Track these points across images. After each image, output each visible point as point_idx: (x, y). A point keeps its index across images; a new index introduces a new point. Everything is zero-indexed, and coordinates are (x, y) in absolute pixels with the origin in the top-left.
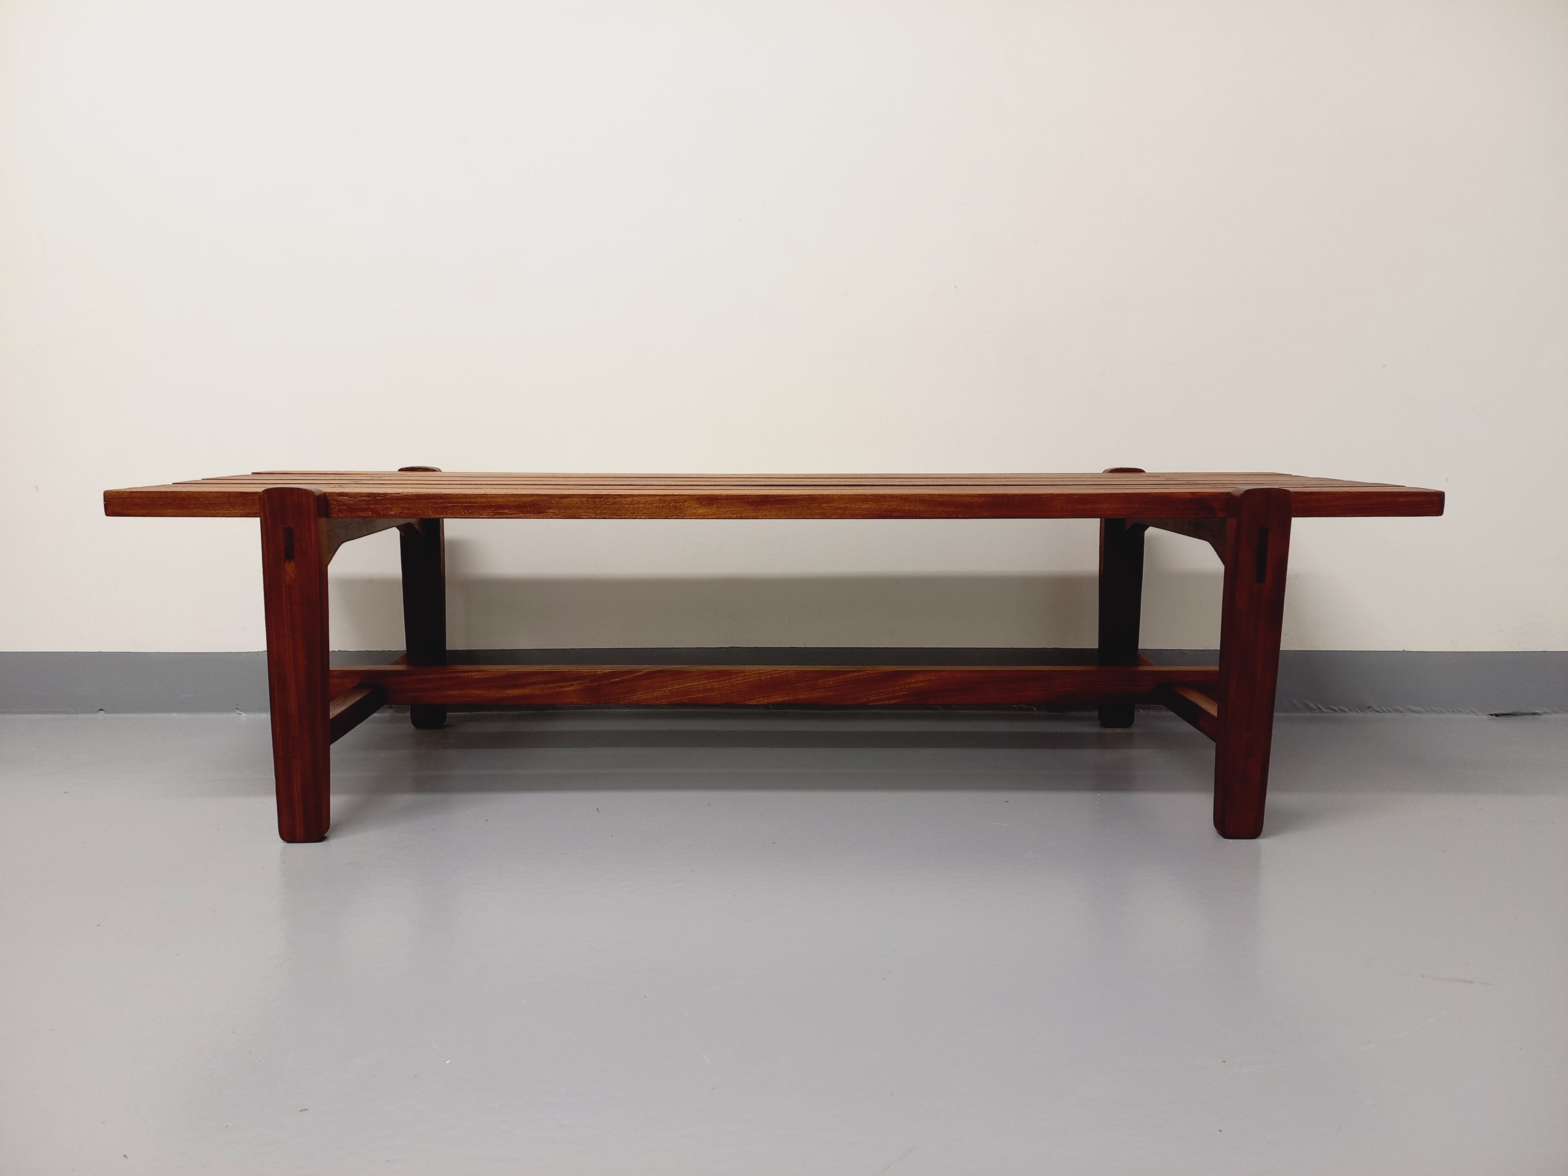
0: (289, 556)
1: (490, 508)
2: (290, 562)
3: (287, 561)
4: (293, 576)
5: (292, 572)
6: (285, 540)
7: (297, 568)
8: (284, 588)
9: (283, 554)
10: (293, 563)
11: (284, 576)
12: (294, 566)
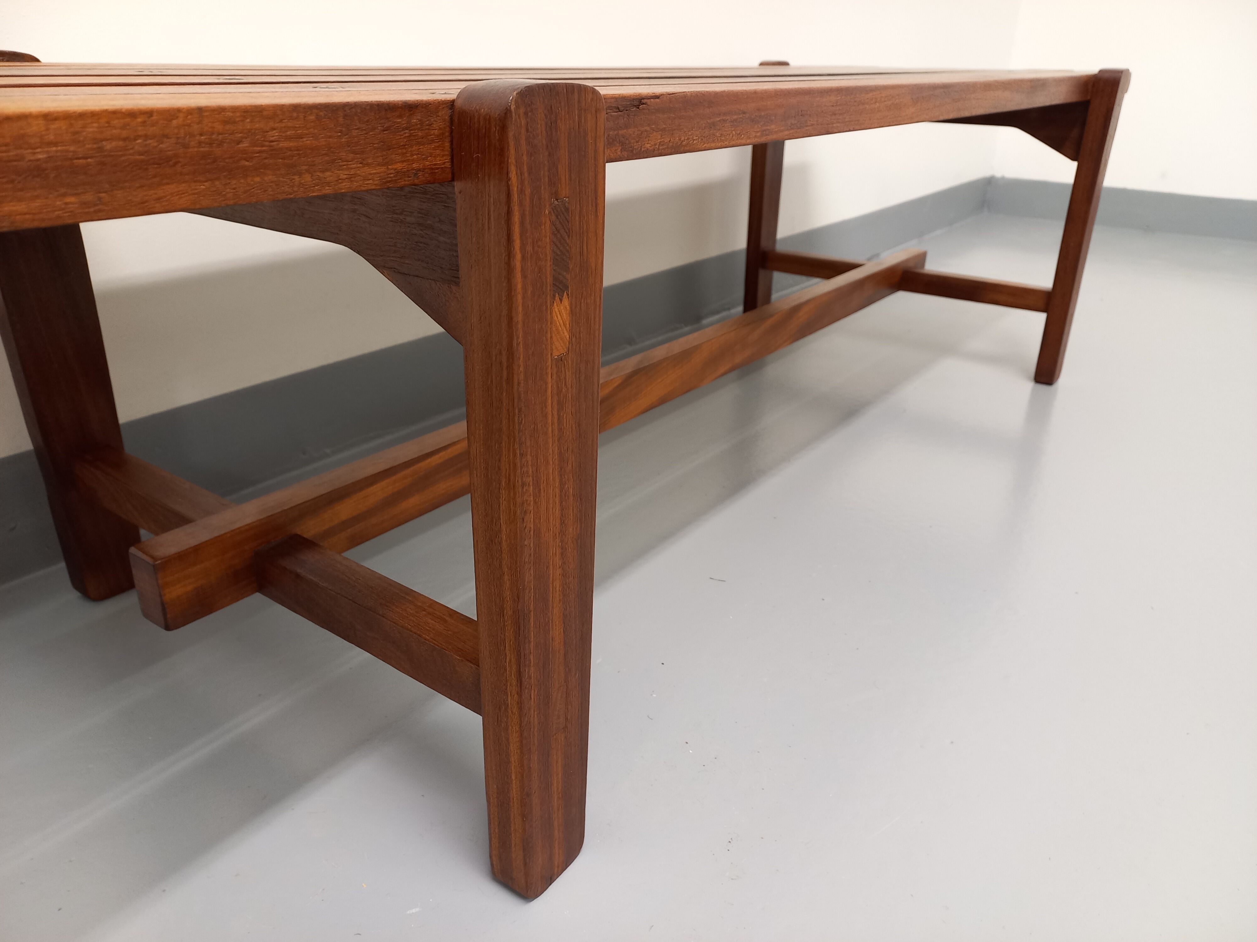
0: (560, 287)
2: (561, 300)
3: (557, 297)
4: (567, 335)
5: (565, 325)
6: (553, 242)
7: (572, 312)
8: (549, 370)
9: (550, 280)
10: (566, 302)
11: (551, 337)
12: (568, 307)
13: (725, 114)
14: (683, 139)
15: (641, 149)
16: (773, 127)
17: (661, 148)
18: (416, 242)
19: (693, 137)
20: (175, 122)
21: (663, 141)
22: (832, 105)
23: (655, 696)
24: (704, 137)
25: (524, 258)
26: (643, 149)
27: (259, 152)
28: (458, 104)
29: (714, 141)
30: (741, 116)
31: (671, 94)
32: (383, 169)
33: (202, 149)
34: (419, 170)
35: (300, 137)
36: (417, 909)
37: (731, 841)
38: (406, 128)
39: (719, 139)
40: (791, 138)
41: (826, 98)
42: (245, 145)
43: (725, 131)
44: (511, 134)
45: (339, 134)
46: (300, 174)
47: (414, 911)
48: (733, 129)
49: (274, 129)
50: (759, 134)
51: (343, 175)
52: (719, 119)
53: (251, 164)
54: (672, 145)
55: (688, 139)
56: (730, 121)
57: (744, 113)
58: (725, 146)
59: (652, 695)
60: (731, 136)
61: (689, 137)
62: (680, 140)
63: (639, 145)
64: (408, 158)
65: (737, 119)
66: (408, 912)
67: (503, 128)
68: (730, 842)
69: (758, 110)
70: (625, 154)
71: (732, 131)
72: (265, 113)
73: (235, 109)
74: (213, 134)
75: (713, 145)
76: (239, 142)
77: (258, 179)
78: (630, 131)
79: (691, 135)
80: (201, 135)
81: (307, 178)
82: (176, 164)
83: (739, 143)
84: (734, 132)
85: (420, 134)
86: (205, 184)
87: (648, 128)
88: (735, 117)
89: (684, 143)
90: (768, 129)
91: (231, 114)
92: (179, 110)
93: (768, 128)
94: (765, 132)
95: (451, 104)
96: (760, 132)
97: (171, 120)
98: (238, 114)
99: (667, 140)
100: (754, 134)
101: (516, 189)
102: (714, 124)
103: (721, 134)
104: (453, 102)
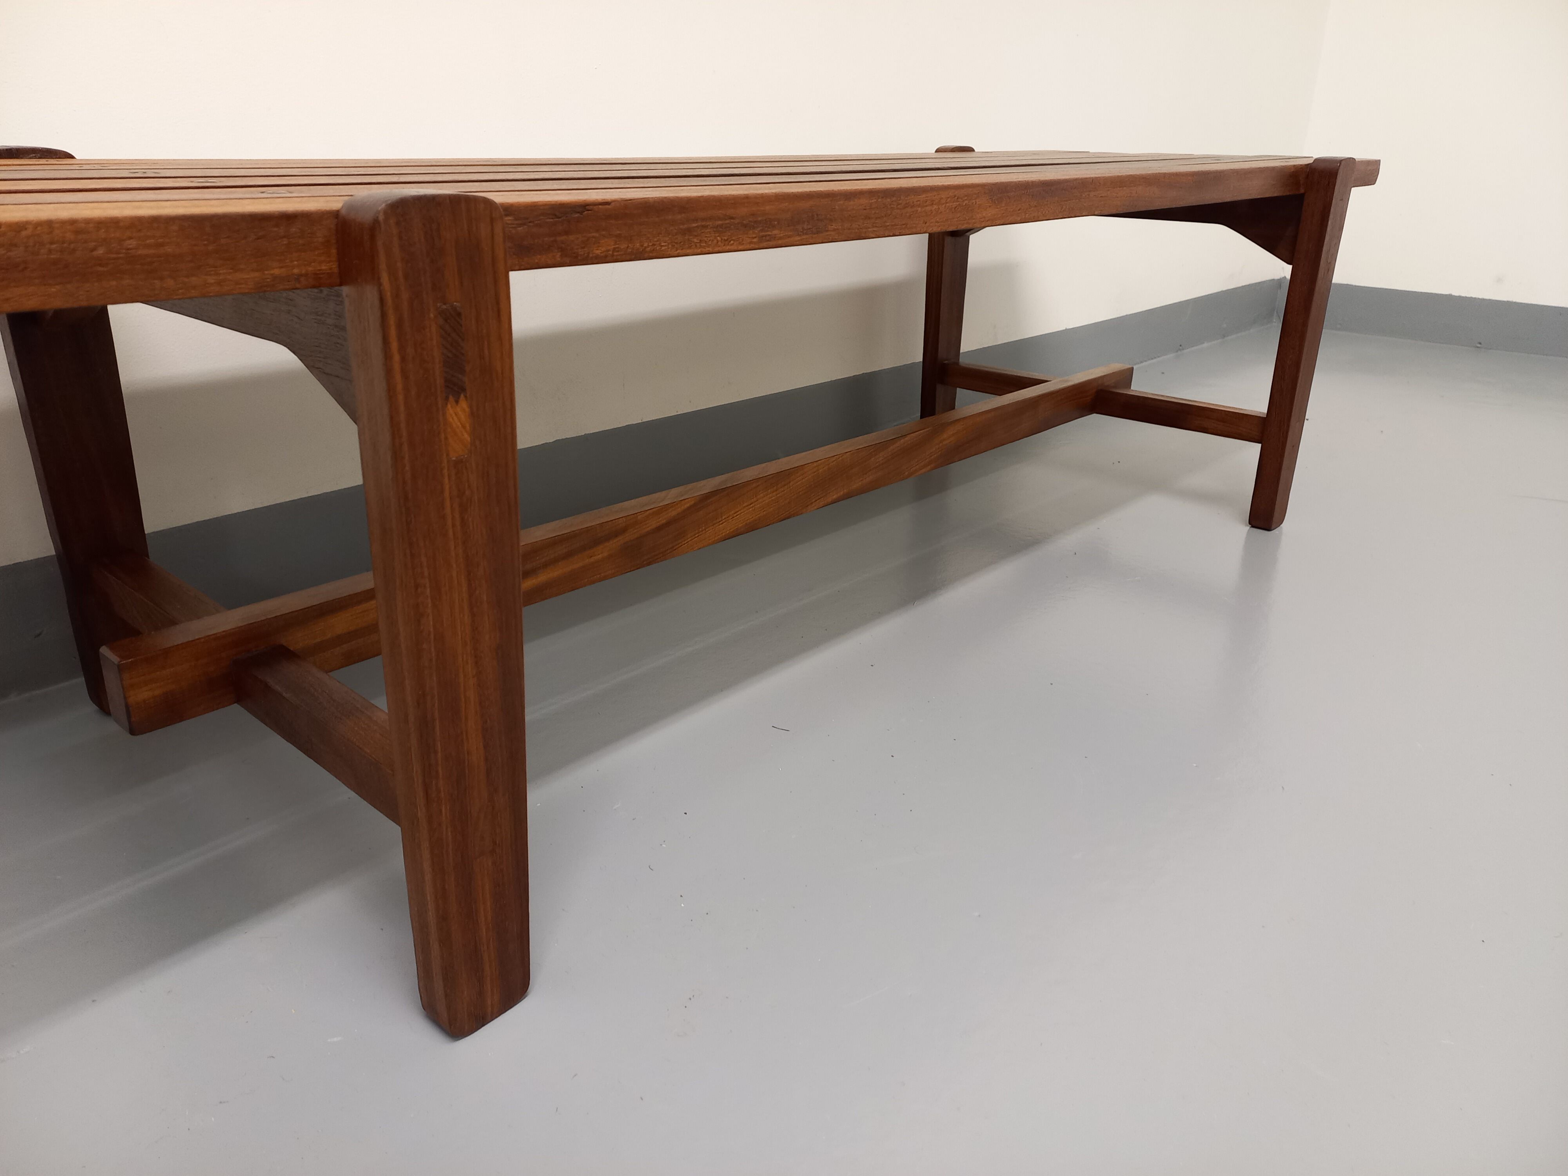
0: (455, 389)
1: (754, 228)
2: (457, 402)
3: (451, 399)
4: (467, 437)
5: (464, 427)
6: (443, 345)
7: (473, 415)
8: (445, 471)
9: (440, 382)
10: (463, 404)
11: (446, 438)
12: (467, 410)
13: (703, 220)
14: (646, 245)
15: (588, 256)
16: (775, 232)
17: (615, 254)
18: (335, 343)
19: (660, 244)
20: (24, 233)
21: (618, 248)
22: (864, 208)
23: (664, 846)
24: (676, 243)
25: (403, 359)
26: (591, 255)
27: (114, 259)
28: (343, 212)
29: (690, 247)
30: (727, 222)
31: (627, 200)
32: (257, 274)
33: (52, 256)
34: (301, 275)
35: (162, 245)
36: (339, 1038)
37: (692, 998)
38: (284, 237)
39: (698, 245)
40: (804, 243)
41: (854, 201)
42: (100, 251)
43: (706, 237)
44: (380, 243)
45: (206, 242)
46: (161, 279)
47: (335, 1039)
48: (717, 235)
49: (130, 238)
50: (755, 240)
51: (211, 280)
52: (696, 225)
53: (105, 269)
54: (631, 251)
55: (654, 245)
56: (712, 227)
57: (732, 218)
58: (707, 252)
59: (661, 845)
60: (715, 241)
61: (655, 243)
62: (642, 246)
63: (585, 251)
64: (287, 264)
65: (722, 225)
66: (329, 1040)
67: (373, 237)
68: (690, 999)
69: (753, 215)
70: (567, 260)
71: (716, 237)
72: (121, 224)
73: (88, 221)
74: (63, 243)
75: (688, 251)
76: (93, 250)
77: (114, 283)
78: (571, 237)
79: (657, 241)
80: (52, 243)
81: (170, 283)
82: (26, 268)
83: (727, 248)
84: (718, 238)
85: (301, 242)
86: (57, 287)
87: (596, 235)
88: (720, 222)
89: (648, 249)
90: (769, 235)
91: (83, 225)
92: (28, 223)
93: (769, 233)
94: (764, 238)
95: (336, 214)
96: (757, 238)
97: (19, 232)
98: (91, 225)
99: (623, 246)
100: (749, 240)
101: (389, 294)
102: (689, 231)
103: (700, 240)
104: (338, 211)
